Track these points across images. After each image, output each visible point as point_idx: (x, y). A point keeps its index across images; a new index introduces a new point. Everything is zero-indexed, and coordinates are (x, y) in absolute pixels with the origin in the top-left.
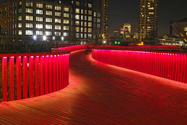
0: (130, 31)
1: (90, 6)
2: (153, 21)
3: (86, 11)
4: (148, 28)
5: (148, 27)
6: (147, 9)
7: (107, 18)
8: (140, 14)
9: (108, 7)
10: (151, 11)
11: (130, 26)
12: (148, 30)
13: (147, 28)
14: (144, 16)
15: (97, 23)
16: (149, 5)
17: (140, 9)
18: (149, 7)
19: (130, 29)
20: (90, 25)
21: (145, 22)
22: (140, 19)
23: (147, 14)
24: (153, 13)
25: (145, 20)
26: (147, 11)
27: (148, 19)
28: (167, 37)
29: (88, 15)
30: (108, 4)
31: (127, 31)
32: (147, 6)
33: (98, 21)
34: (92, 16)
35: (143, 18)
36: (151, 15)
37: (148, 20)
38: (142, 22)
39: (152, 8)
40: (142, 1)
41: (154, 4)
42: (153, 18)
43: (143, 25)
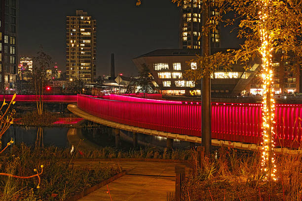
0: (31, 70)
2: (90, 53)
4: (83, 66)
5: (82, 64)
6: (80, 34)
8: (69, 42)
10: (86, 38)
11: (31, 62)
12: (82, 68)
13: (80, 65)
14: (75, 46)
15: (9, 55)
16: (83, 28)
17: (68, 34)
18: (83, 32)
19: (31, 67)
21: (76, 55)
22: (68, 49)
23: (80, 42)
24: (89, 41)
25: (76, 51)
26: (80, 38)
27: (82, 50)
28: (121, 80)
31: (27, 70)
32: (80, 30)
33: (11, 52)
34: (2, 41)
35: (74, 49)
36: (87, 45)
37: (82, 52)
38: (72, 55)
39: (88, 34)
40: (71, 21)
41: (90, 27)
42: (91, 50)
43: (74, 60)
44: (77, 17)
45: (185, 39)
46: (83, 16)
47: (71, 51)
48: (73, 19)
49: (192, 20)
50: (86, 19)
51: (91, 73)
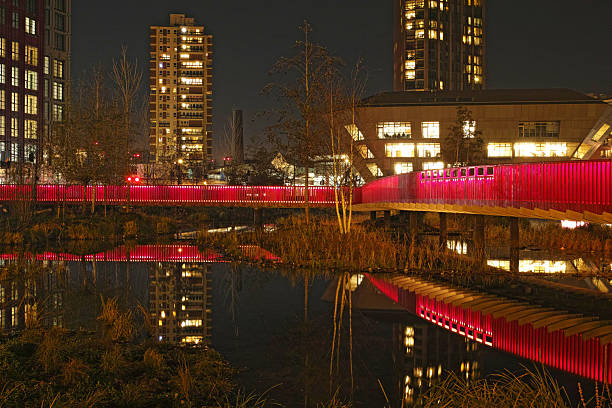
1: (30, 26)
2: (202, 107)
4: (185, 134)
5: (184, 130)
6: (179, 65)
8: (154, 82)
10: (194, 73)
12: (184, 138)
13: (179, 133)
14: (168, 90)
15: (50, 101)
16: (186, 51)
17: (154, 65)
18: (186, 60)
20: (32, 105)
21: (171, 111)
22: (154, 99)
23: (179, 83)
24: (198, 81)
25: (172, 103)
26: (179, 74)
27: (185, 101)
29: (23, 67)
32: (178, 56)
34: (39, 69)
35: (166, 98)
36: (194, 89)
37: (184, 105)
38: (161, 111)
39: (197, 64)
40: (159, 36)
41: (202, 49)
42: (202, 99)
43: (166, 120)
44: (172, 29)
45: (411, 75)
46: (185, 25)
47: (158, 102)
48: (165, 33)
49: (426, 34)
50: (193, 33)
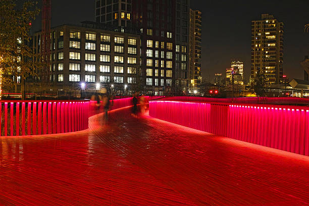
0: (242, 74)
1: (169, 35)
2: (275, 57)
3: (163, 44)
4: (267, 70)
6: (265, 38)
7: (200, 53)
8: (254, 46)
9: (200, 36)
10: (271, 41)
11: (242, 65)
12: (266, 71)
13: (265, 69)
14: (260, 50)
15: (180, 62)
17: (253, 39)
18: (268, 35)
19: (242, 70)
20: (169, 65)
21: (261, 59)
22: (253, 54)
23: (265, 46)
24: (274, 45)
25: (261, 55)
26: (264, 42)
27: (267, 54)
28: (296, 83)
29: (166, 50)
30: (200, 32)
31: (238, 74)
32: (265, 33)
33: (182, 59)
34: (173, 50)
35: (258, 53)
36: (272, 48)
37: (267, 56)
39: (274, 37)
40: (255, 25)
41: (275, 30)
42: (275, 53)
43: (259, 63)
44: (261, 22)
46: (268, 19)
47: (255, 55)
48: (258, 23)
50: (271, 23)
51: (275, 76)
